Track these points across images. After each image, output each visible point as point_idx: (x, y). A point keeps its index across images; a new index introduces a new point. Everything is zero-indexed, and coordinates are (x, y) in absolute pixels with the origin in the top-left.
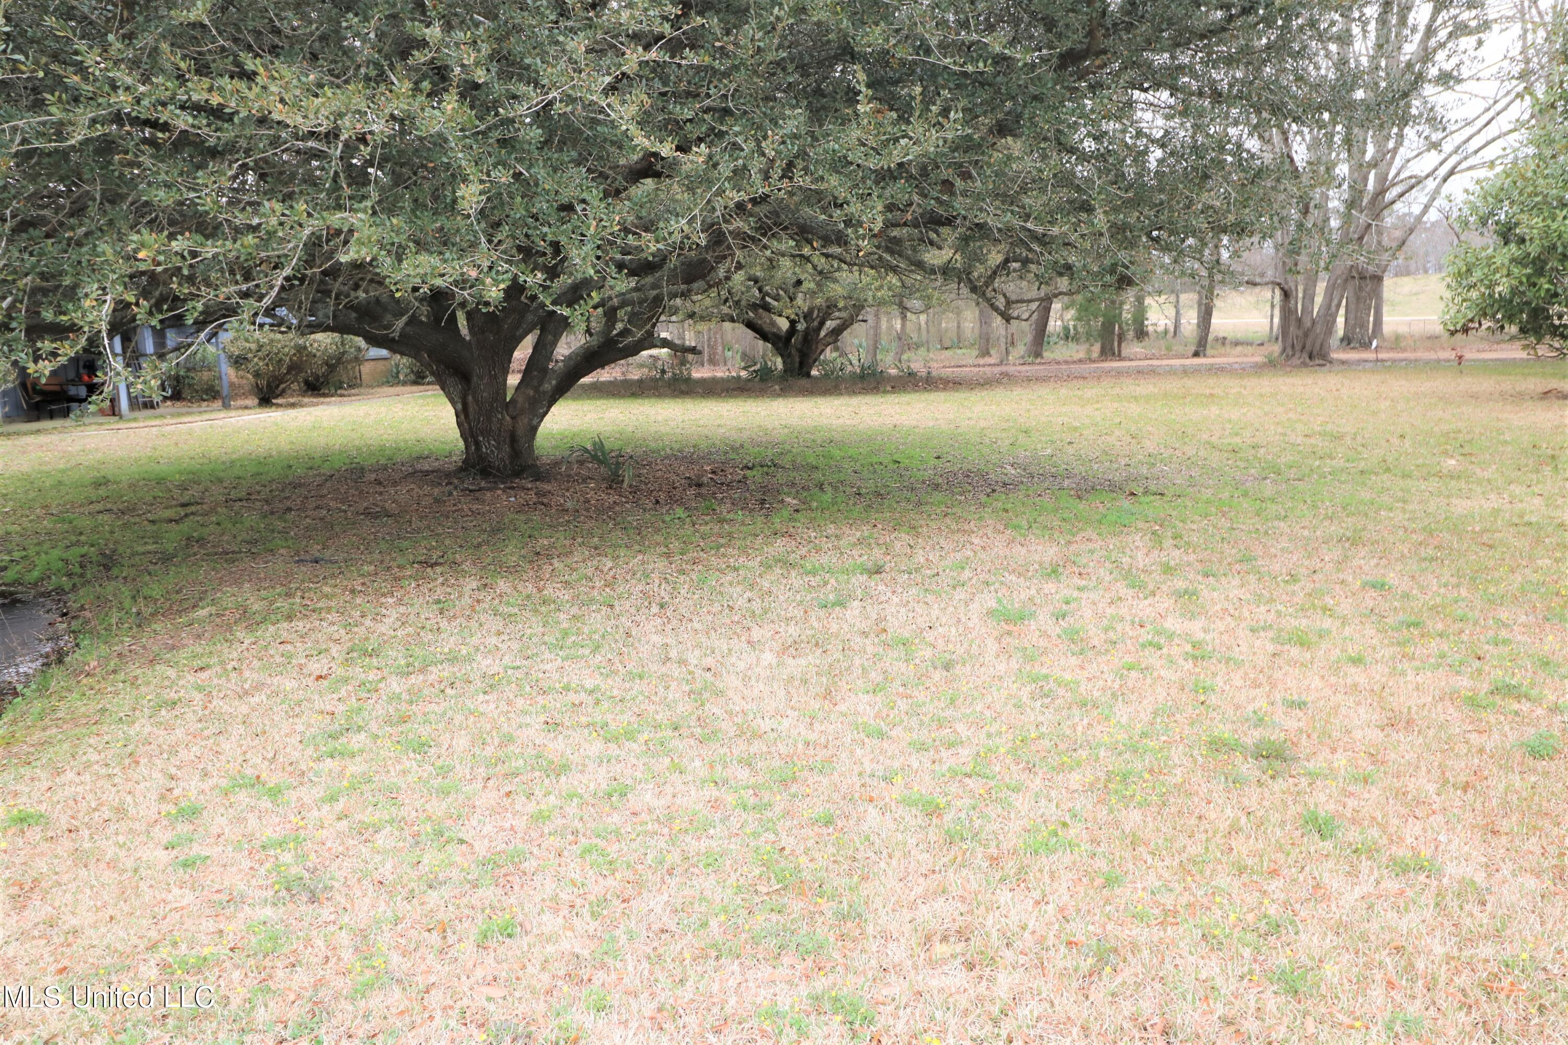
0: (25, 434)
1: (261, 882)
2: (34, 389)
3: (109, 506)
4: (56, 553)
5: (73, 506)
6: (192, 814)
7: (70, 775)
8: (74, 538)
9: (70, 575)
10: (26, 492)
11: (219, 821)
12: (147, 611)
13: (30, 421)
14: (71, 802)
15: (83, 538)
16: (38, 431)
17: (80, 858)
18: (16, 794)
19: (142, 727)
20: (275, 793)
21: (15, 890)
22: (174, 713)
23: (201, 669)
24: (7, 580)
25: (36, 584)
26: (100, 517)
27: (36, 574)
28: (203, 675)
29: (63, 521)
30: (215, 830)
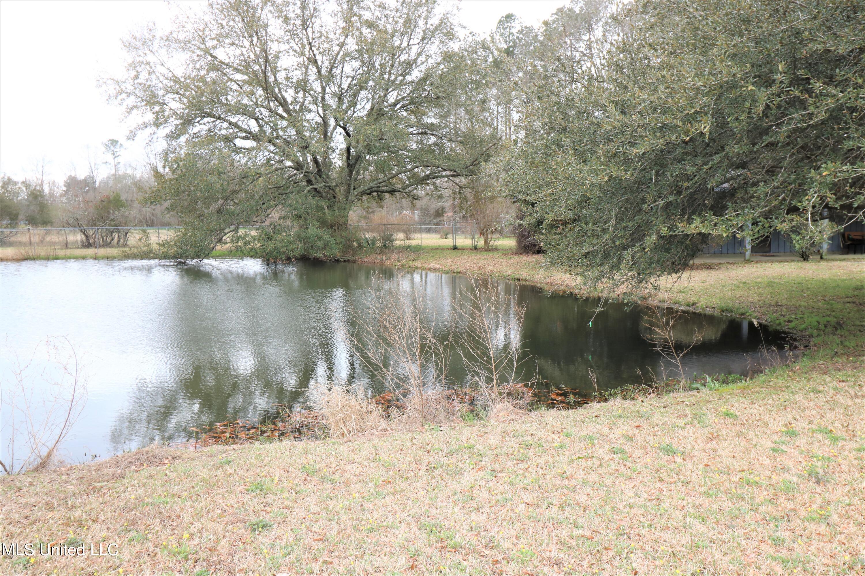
0: (837, 260)
1: (800, 468)
2: (848, 237)
3: (855, 300)
4: (817, 318)
5: (837, 298)
6: (793, 434)
7: (756, 406)
8: (829, 313)
9: (818, 329)
10: (819, 288)
11: (802, 441)
12: (841, 351)
13: (843, 254)
14: (749, 415)
15: (834, 313)
16: (845, 259)
17: (739, 435)
18: (733, 406)
19: (799, 397)
20: (836, 439)
21: (710, 436)
22: (816, 395)
23: (843, 381)
24: (790, 327)
25: (802, 331)
26: (848, 305)
27: (803, 326)
28: (842, 384)
29: (828, 304)
30: (797, 444)
